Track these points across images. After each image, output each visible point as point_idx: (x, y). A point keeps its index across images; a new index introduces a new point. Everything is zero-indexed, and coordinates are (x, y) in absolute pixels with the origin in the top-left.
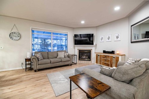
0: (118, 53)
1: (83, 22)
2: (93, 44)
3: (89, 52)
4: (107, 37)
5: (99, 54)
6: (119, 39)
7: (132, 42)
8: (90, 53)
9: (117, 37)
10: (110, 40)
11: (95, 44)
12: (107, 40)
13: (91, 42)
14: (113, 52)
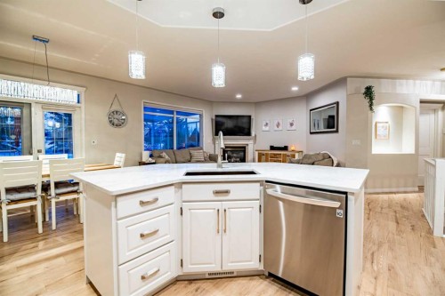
0: (292, 148)
1: (239, 96)
2: (249, 134)
3: (243, 149)
4: (276, 122)
5: (264, 152)
6: (293, 128)
7: (311, 133)
8: (244, 152)
9: (292, 125)
10: (280, 128)
11: (253, 134)
12: (276, 128)
13: (246, 131)
14: (285, 148)
